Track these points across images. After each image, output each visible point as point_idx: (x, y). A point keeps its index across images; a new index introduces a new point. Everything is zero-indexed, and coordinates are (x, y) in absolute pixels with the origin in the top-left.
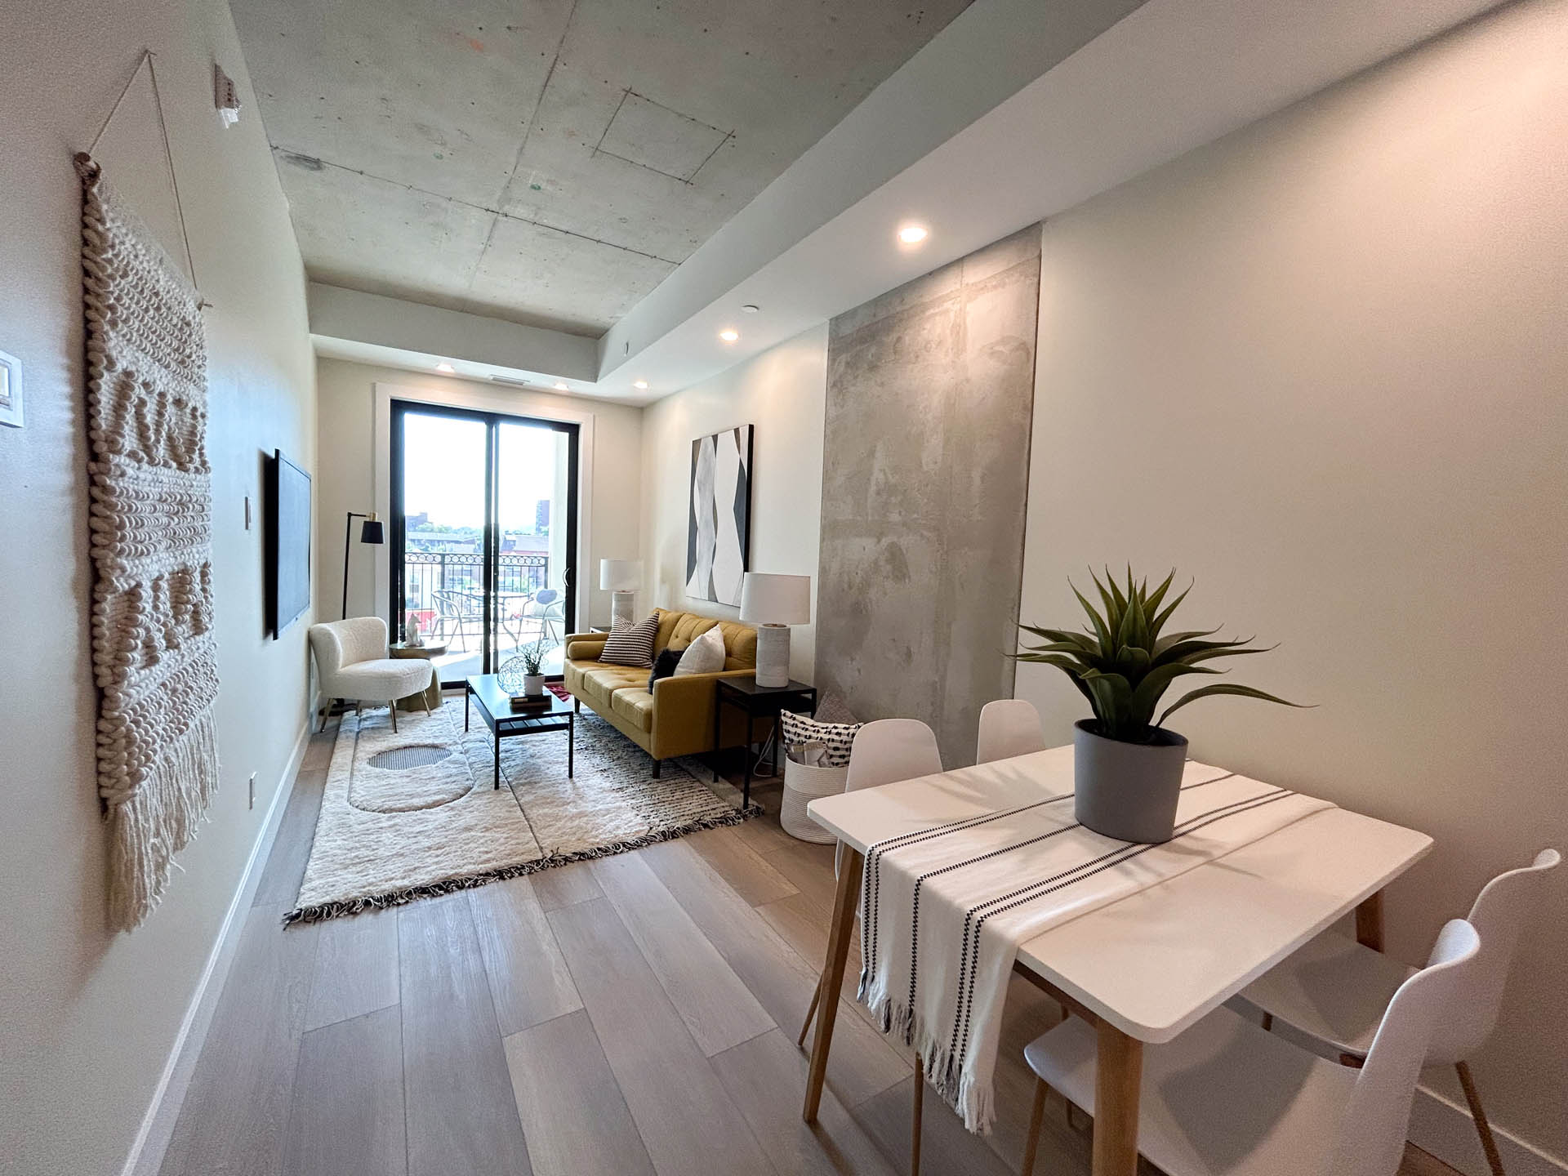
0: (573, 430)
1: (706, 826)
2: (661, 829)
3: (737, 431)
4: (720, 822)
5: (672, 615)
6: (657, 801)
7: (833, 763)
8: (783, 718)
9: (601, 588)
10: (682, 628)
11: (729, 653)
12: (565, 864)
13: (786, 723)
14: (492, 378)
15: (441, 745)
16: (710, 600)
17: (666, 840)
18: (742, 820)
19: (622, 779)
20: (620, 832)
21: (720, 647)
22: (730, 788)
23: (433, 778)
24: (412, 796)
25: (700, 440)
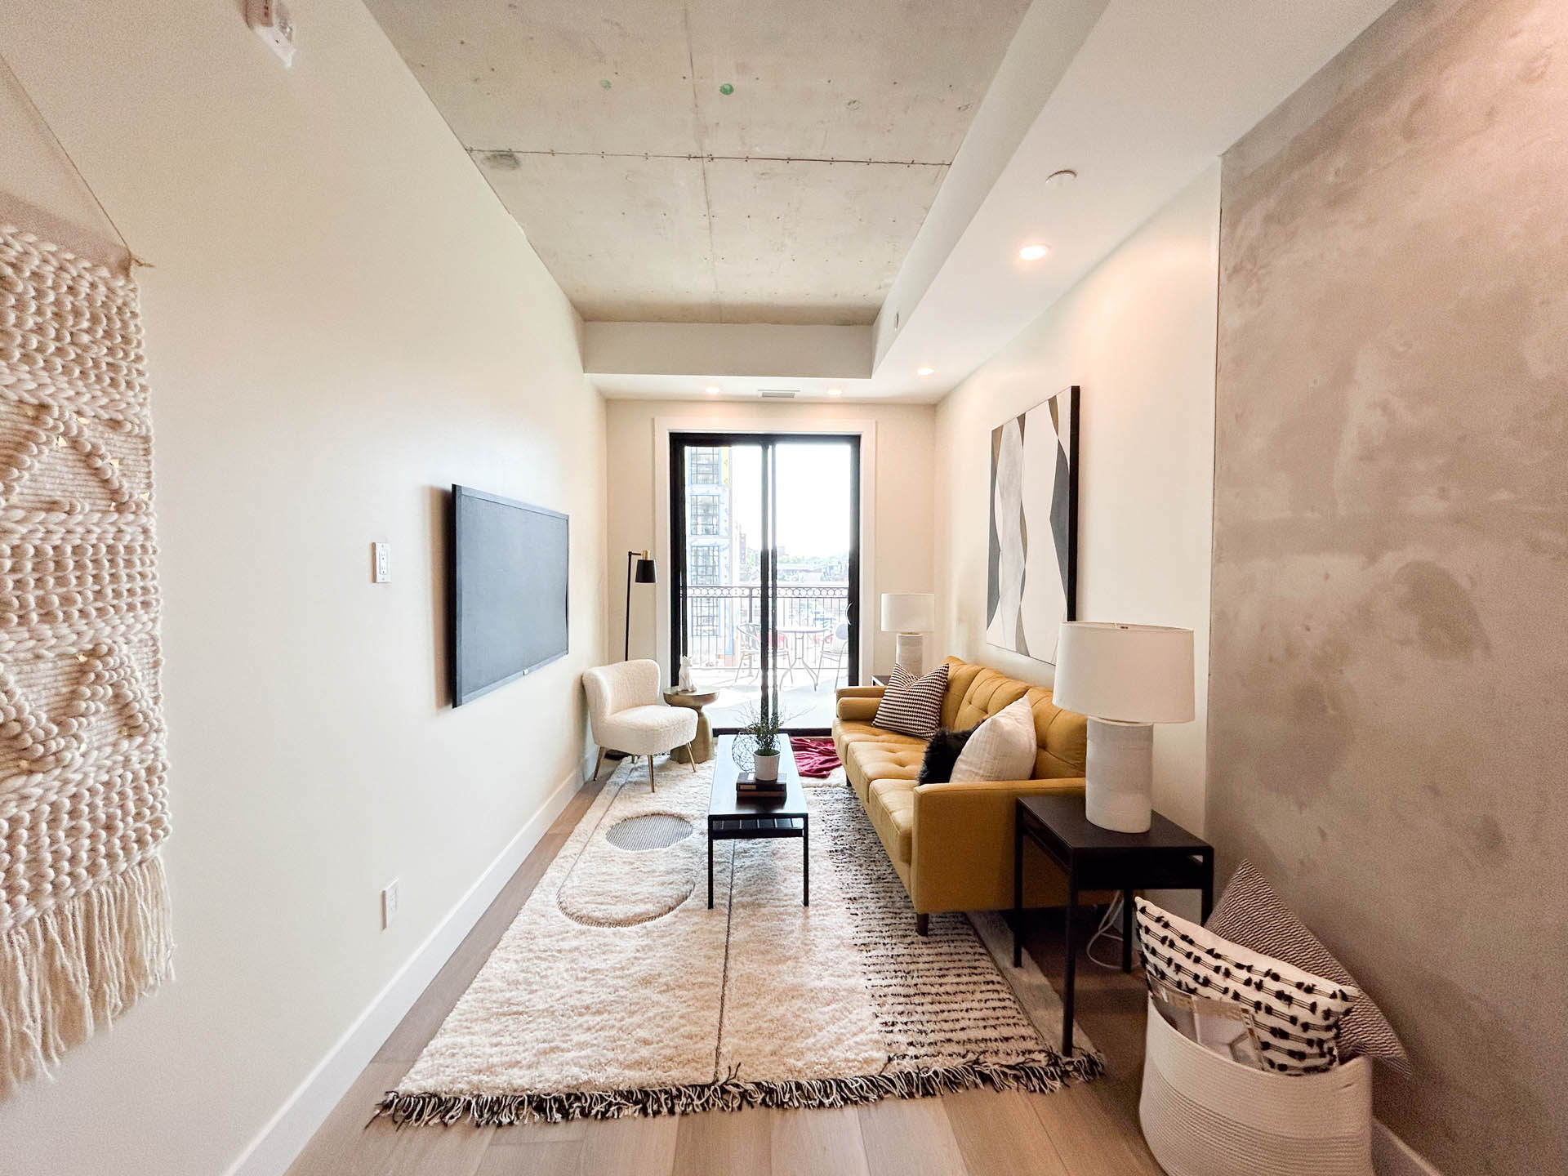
0: (855, 440)
1: (986, 1079)
2: (908, 1066)
3: (1053, 402)
4: (1017, 1078)
5: (965, 671)
6: (912, 991)
7: (1272, 1064)
8: (1140, 917)
9: (883, 629)
10: (979, 690)
11: (1042, 744)
12: (740, 1108)
13: (1147, 930)
14: (760, 394)
15: (688, 817)
16: (1018, 651)
17: (911, 1095)
18: (1058, 1084)
19: (873, 923)
20: (837, 1053)
21: (1026, 736)
22: (1039, 987)
23: (654, 871)
24: (617, 899)
25: (1002, 426)
